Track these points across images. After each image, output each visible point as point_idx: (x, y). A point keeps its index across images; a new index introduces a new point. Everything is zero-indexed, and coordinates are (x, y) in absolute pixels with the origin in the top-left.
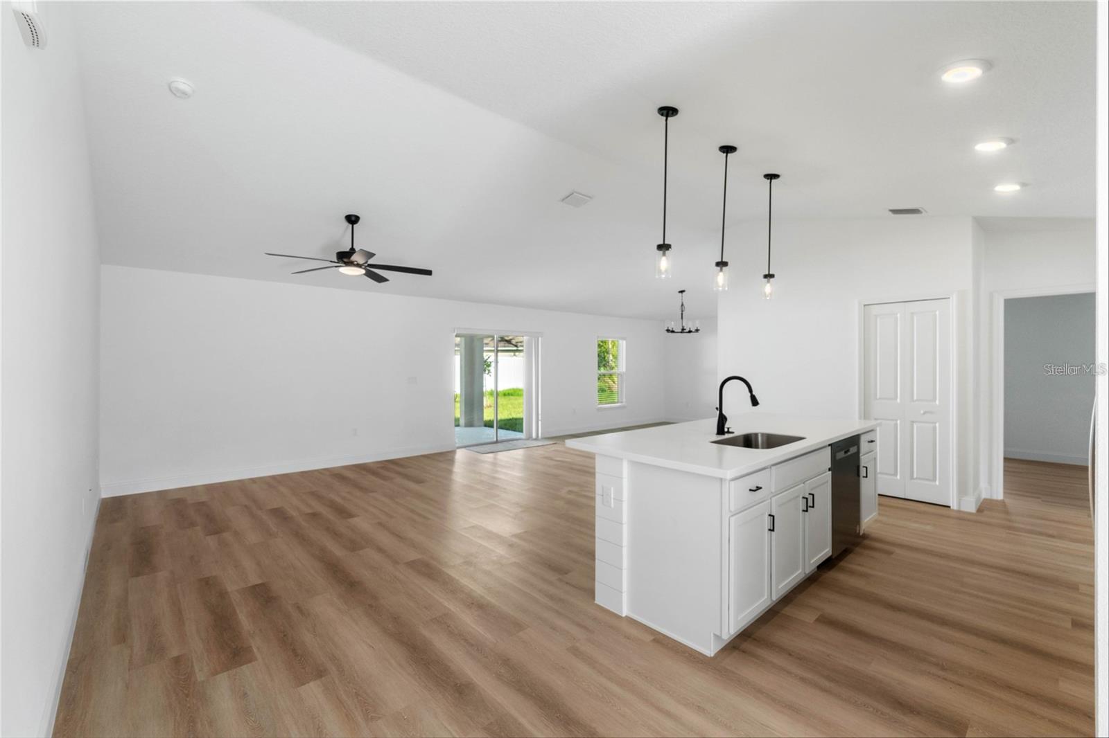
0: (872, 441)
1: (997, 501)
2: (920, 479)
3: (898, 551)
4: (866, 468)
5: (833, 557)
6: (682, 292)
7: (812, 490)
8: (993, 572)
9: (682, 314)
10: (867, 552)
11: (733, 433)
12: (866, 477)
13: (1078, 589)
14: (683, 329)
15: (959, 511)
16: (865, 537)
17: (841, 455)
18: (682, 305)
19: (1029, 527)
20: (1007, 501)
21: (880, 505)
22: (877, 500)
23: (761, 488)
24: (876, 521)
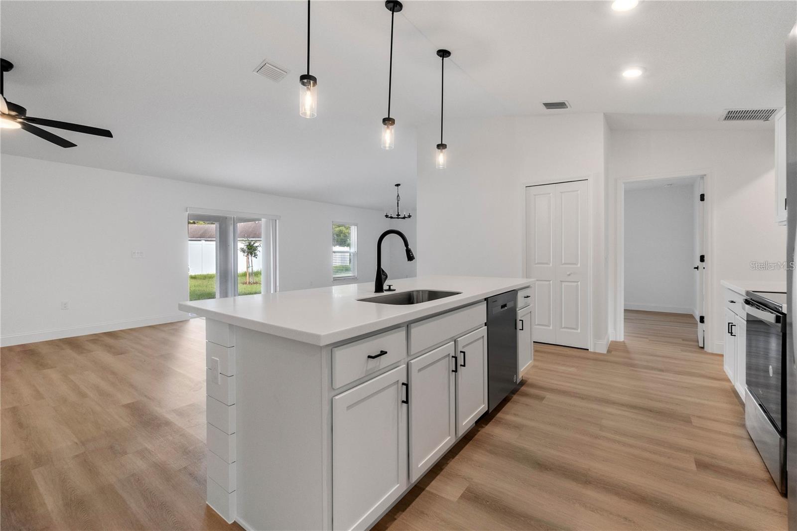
0: (528, 297)
1: (620, 342)
2: (567, 328)
3: (548, 395)
4: (522, 321)
5: (490, 411)
6: (398, 185)
7: (464, 347)
8: (624, 411)
9: (398, 203)
10: (523, 400)
11: (395, 290)
12: (522, 329)
13: (691, 422)
14: (398, 215)
15: (595, 353)
16: (523, 383)
17: (497, 310)
18: (398, 196)
19: (645, 364)
20: (627, 342)
21: (536, 351)
22: (532, 348)
23: (386, 353)
24: (534, 367)
